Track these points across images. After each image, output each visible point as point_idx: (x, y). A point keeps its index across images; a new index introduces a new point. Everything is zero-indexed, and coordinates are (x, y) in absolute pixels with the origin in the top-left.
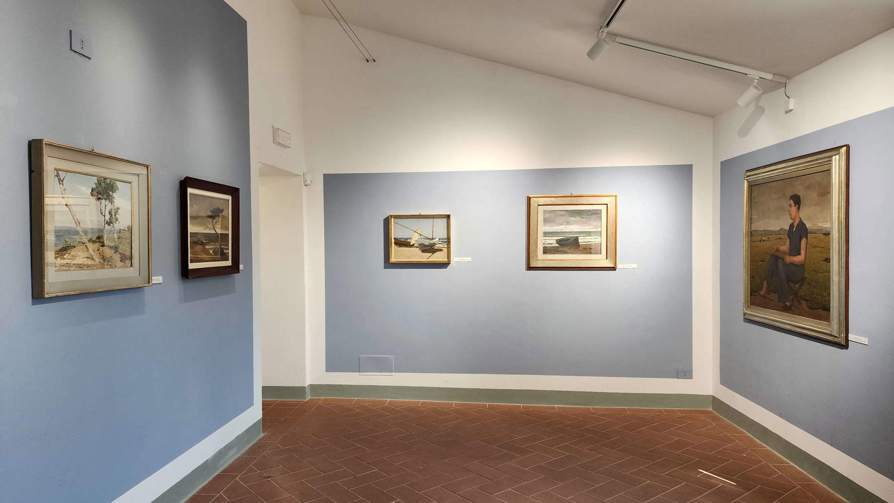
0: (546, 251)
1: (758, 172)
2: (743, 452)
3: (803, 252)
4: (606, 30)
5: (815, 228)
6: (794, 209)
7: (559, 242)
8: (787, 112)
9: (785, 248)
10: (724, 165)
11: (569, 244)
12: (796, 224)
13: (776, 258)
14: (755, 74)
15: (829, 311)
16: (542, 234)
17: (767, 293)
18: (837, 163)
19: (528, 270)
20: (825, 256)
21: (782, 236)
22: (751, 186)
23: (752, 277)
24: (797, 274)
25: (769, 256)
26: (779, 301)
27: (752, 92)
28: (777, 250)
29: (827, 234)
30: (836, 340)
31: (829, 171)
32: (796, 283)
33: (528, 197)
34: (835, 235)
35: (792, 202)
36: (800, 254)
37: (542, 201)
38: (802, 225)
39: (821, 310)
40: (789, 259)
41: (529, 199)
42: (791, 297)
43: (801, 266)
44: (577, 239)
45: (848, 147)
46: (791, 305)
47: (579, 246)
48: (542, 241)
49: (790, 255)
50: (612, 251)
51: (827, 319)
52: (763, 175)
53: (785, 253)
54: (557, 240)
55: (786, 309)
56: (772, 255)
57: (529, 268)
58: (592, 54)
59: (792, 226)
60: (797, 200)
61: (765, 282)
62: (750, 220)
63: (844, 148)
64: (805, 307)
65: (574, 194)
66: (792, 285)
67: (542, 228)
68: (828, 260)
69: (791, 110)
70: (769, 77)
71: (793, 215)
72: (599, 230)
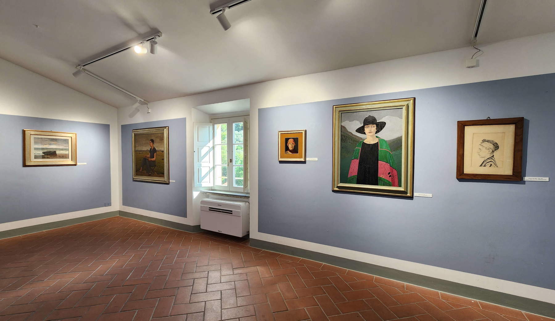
0: (36, 157)
1: (138, 130)
2: (136, 225)
3: (155, 157)
4: (83, 67)
5: (159, 150)
6: (151, 144)
7: (44, 153)
8: (148, 113)
9: (149, 156)
10: (122, 126)
11: (51, 154)
12: (152, 149)
13: (145, 159)
14: (139, 99)
15: (164, 174)
16: (33, 149)
17: (142, 171)
18: (165, 131)
19: (23, 167)
20: (162, 158)
21: (147, 152)
22: (135, 135)
23: (136, 166)
24: (153, 164)
25: (143, 159)
26: (147, 173)
27: (137, 105)
28: (146, 156)
29: (163, 152)
30: (166, 182)
31: (163, 133)
32: (153, 167)
33: (23, 130)
34: (165, 152)
35: (151, 141)
36: (154, 158)
37: (33, 133)
38: (154, 148)
39: (161, 174)
40: (150, 159)
41: (24, 132)
42: (151, 171)
43: (154, 161)
44: (55, 152)
45: (168, 127)
46: (151, 174)
47: (56, 155)
48: (33, 153)
49: (151, 158)
50: (74, 158)
51: (163, 176)
52: (140, 132)
53: (149, 157)
54: (43, 152)
55: (150, 175)
56: (144, 158)
57: (25, 165)
58: (75, 74)
59: (151, 149)
60: (152, 141)
61: (141, 167)
62: (135, 147)
63: (167, 127)
64: (156, 174)
65: (53, 131)
66: (151, 167)
67: (33, 146)
68: (163, 159)
69: (149, 113)
70: (143, 100)
71: (151, 145)
72: (68, 148)
